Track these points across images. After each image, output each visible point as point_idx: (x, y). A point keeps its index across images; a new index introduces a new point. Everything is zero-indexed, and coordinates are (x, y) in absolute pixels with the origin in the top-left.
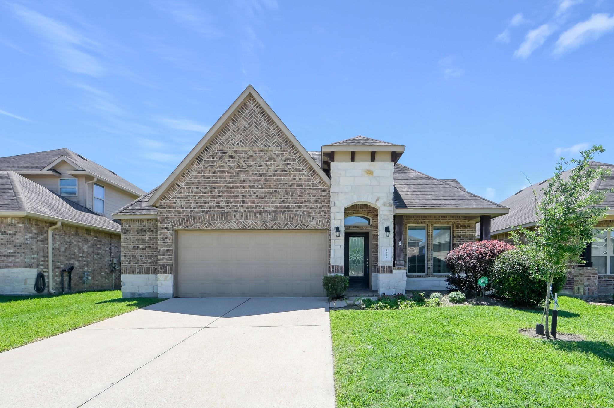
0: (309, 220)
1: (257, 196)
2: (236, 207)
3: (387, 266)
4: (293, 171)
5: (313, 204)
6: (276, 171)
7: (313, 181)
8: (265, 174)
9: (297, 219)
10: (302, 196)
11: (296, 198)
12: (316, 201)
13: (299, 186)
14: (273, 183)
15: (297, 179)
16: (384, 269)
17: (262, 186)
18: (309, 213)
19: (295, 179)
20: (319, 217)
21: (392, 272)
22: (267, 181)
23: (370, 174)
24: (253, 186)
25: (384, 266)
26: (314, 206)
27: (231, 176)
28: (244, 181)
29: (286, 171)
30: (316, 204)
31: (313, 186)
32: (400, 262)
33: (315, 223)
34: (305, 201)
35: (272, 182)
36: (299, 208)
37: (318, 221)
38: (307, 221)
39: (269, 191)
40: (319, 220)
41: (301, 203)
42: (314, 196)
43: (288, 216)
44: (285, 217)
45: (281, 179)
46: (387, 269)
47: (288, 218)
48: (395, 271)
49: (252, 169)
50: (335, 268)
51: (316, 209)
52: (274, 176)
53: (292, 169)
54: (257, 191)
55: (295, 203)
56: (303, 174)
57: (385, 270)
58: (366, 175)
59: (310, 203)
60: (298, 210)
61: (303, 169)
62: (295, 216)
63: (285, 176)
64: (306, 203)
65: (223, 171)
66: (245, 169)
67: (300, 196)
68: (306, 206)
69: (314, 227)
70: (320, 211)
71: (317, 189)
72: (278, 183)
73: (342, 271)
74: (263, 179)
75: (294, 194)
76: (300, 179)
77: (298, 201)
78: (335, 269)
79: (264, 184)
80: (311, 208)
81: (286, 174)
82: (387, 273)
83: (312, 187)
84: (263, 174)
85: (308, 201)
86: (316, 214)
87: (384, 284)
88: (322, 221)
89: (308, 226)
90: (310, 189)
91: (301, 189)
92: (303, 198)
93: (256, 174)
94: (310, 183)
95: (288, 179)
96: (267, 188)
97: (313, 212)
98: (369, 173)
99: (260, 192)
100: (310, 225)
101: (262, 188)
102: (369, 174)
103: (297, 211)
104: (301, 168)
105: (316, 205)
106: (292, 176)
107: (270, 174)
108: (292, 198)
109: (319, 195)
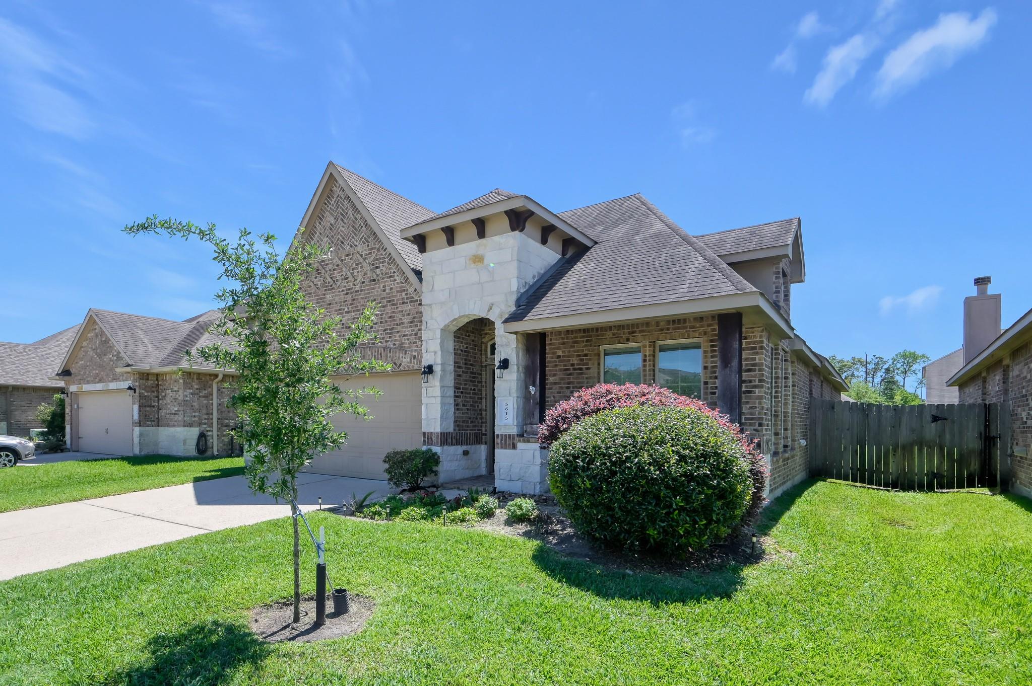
0: (401, 355)
1: (343, 324)
2: (322, 344)
3: (506, 435)
4: (383, 279)
5: (406, 327)
6: (363, 283)
7: (407, 290)
8: (352, 289)
9: (387, 356)
10: (394, 317)
11: (386, 322)
12: (411, 322)
13: (389, 301)
14: (360, 302)
15: (388, 291)
16: (502, 440)
17: (348, 308)
18: (402, 344)
19: (384, 291)
20: (414, 349)
21: (514, 447)
22: (354, 300)
23: (478, 262)
24: (340, 310)
25: (502, 435)
26: (408, 331)
27: (318, 299)
28: (330, 304)
29: (374, 280)
30: (411, 327)
31: (407, 298)
32: (532, 428)
33: (409, 360)
34: (397, 325)
35: (359, 300)
36: (390, 337)
37: (412, 355)
38: (399, 358)
39: (356, 315)
40: (414, 354)
41: (392, 329)
42: (409, 315)
43: (375, 352)
44: (372, 354)
45: (369, 293)
46: (506, 440)
47: (376, 354)
48: (520, 445)
49: (338, 286)
50: (428, 436)
51: (411, 335)
52: (361, 291)
53: (381, 275)
54: (343, 317)
55: (385, 330)
56: (395, 280)
57: (503, 442)
58: (473, 265)
59: (402, 328)
60: (389, 341)
61: (394, 272)
62: (384, 350)
63: (374, 288)
64: (399, 328)
65: (310, 294)
66: (331, 286)
67: (391, 317)
68: (398, 332)
69: (407, 366)
70: (415, 338)
71: (411, 302)
72: (366, 300)
73: (437, 442)
74: (349, 297)
75: (384, 315)
76: (391, 289)
77: (389, 325)
78: (428, 439)
79: (351, 304)
80: (404, 336)
81: (375, 284)
82: (506, 448)
83: (406, 301)
84: (349, 289)
85: (400, 324)
86: (411, 345)
87: (502, 470)
88: (418, 356)
89: (400, 364)
90: (403, 303)
91: (393, 305)
92: (395, 320)
93: (343, 291)
94: (404, 294)
95: (377, 291)
96: (354, 311)
97: (407, 342)
98: (477, 260)
99: (346, 318)
100: (403, 364)
101: (348, 312)
102: (477, 264)
103: (387, 342)
104: (392, 271)
105: (410, 329)
106: (381, 286)
107: (357, 288)
108: (381, 322)
109: (415, 312)
